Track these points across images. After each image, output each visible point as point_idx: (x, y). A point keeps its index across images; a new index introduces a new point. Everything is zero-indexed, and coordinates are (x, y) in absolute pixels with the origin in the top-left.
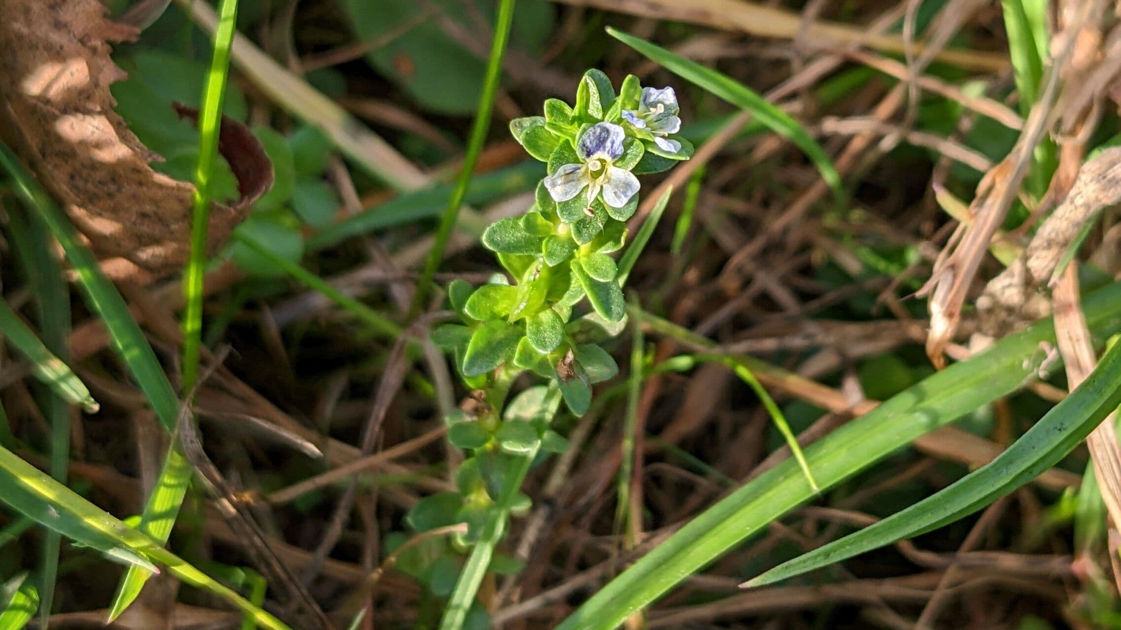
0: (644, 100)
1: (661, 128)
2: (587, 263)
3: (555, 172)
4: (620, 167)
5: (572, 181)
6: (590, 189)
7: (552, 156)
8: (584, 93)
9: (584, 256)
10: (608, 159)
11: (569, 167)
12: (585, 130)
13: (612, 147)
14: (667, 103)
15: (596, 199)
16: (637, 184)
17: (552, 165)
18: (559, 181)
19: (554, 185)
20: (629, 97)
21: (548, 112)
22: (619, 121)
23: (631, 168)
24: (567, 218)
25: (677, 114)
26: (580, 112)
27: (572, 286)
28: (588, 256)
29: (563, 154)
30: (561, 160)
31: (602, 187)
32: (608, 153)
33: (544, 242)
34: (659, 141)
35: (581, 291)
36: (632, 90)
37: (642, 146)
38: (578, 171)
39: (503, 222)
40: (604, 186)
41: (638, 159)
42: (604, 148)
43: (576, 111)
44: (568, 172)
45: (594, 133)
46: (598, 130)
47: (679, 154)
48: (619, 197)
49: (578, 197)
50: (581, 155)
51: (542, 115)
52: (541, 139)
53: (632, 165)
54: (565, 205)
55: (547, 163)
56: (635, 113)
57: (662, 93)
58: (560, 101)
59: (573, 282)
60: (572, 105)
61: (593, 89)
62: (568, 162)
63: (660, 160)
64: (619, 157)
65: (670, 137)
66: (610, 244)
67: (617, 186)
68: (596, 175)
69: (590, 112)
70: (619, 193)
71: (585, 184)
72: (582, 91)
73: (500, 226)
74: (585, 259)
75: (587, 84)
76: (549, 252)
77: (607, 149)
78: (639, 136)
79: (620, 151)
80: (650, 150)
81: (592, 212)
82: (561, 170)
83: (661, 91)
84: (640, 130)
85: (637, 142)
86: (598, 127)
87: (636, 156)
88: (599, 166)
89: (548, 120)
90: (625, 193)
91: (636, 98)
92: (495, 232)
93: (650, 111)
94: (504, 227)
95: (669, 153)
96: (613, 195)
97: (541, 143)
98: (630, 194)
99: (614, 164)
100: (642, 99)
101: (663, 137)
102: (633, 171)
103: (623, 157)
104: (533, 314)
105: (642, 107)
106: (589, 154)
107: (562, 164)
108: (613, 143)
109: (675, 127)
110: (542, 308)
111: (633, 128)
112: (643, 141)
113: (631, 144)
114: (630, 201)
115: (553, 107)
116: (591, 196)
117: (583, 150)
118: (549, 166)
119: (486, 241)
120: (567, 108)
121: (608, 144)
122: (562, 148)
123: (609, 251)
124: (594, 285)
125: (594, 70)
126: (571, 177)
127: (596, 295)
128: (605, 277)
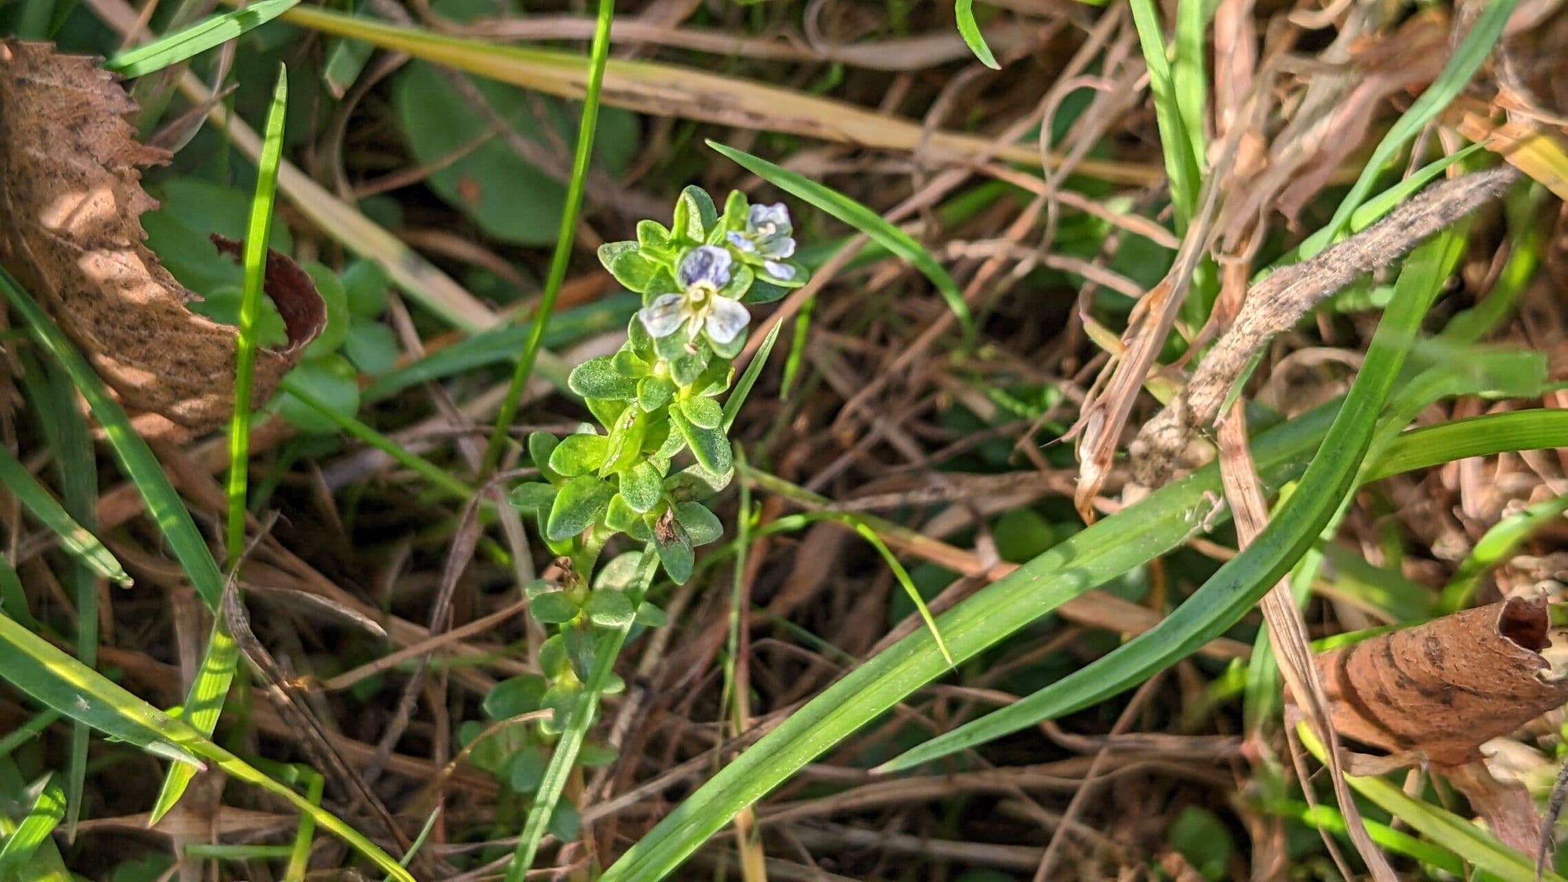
0: (753, 219)
1: (772, 251)
2: (688, 408)
3: (651, 303)
4: (725, 296)
5: (671, 313)
6: (692, 322)
7: (647, 285)
8: (683, 214)
9: (685, 400)
10: (712, 287)
11: (668, 297)
12: (685, 255)
13: (716, 273)
14: (778, 222)
15: (699, 334)
16: (745, 316)
17: (649, 295)
18: (657, 314)
19: (650, 318)
20: (734, 215)
21: (642, 235)
22: (724, 244)
23: (738, 297)
24: (667, 356)
25: (790, 235)
26: (678, 235)
27: (670, 435)
28: (689, 400)
29: (660, 283)
30: (657, 289)
31: (705, 320)
32: (712, 279)
33: (639, 385)
34: (769, 265)
35: (682, 440)
36: (738, 208)
37: (750, 273)
38: (678, 302)
39: (591, 363)
40: (709, 318)
41: (747, 287)
42: (707, 275)
43: (674, 234)
44: (667, 303)
45: (696, 259)
46: (700, 255)
47: (793, 279)
48: (725, 331)
49: (678, 331)
50: (680, 284)
51: (636, 239)
52: (634, 266)
53: (740, 294)
54: (663, 341)
55: (640, 295)
56: (741, 234)
57: (772, 211)
58: (655, 223)
59: (672, 430)
60: (669, 228)
61: (693, 208)
62: (666, 292)
63: (770, 288)
64: (725, 285)
65: (782, 261)
66: (714, 385)
67: (722, 318)
68: (698, 306)
69: (689, 234)
70: (725, 327)
71: (685, 317)
72: (681, 211)
73: (588, 368)
74: (686, 403)
75: (685, 203)
76: (645, 396)
77: (711, 276)
78: (747, 261)
79: (725, 278)
80: (761, 276)
81: (695, 348)
82: (659, 301)
83: (771, 208)
84: (748, 254)
85: (745, 268)
86: (701, 251)
87: (744, 283)
88: (700, 296)
89: (641, 243)
90: (732, 326)
91: (743, 217)
92: (582, 374)
93: (757, 232)
94: (593, 368)
95: (781, 279)
96: (718, 329)
97: (635, 271)
98: (738, 327)
99: (719, 293)
100: (749, 218)
101: (775, 261)
102: (742, 301)
103: (729, 285)
104: (627, 468)
105: (749, 228)
106: (690, 282)
107: (659, 294)
108: (717, 269)
109: (787, 249)
110: (637, 461)
111: (740, 251)
112: (753, 267)
113: (738, 269)
114: (739, 334)
115: (647, 230)
116: (692, 331)
117: (683, 278)
118: (644, 297)
119: (573, 385)
120: (663, 231)
121: (712, 270)
122: (659, 276)
123: (713, 394)
124: (697, 433)
125: (692, 186)
126: (669, 309)
127: (700, 445)
128: (708, 423)
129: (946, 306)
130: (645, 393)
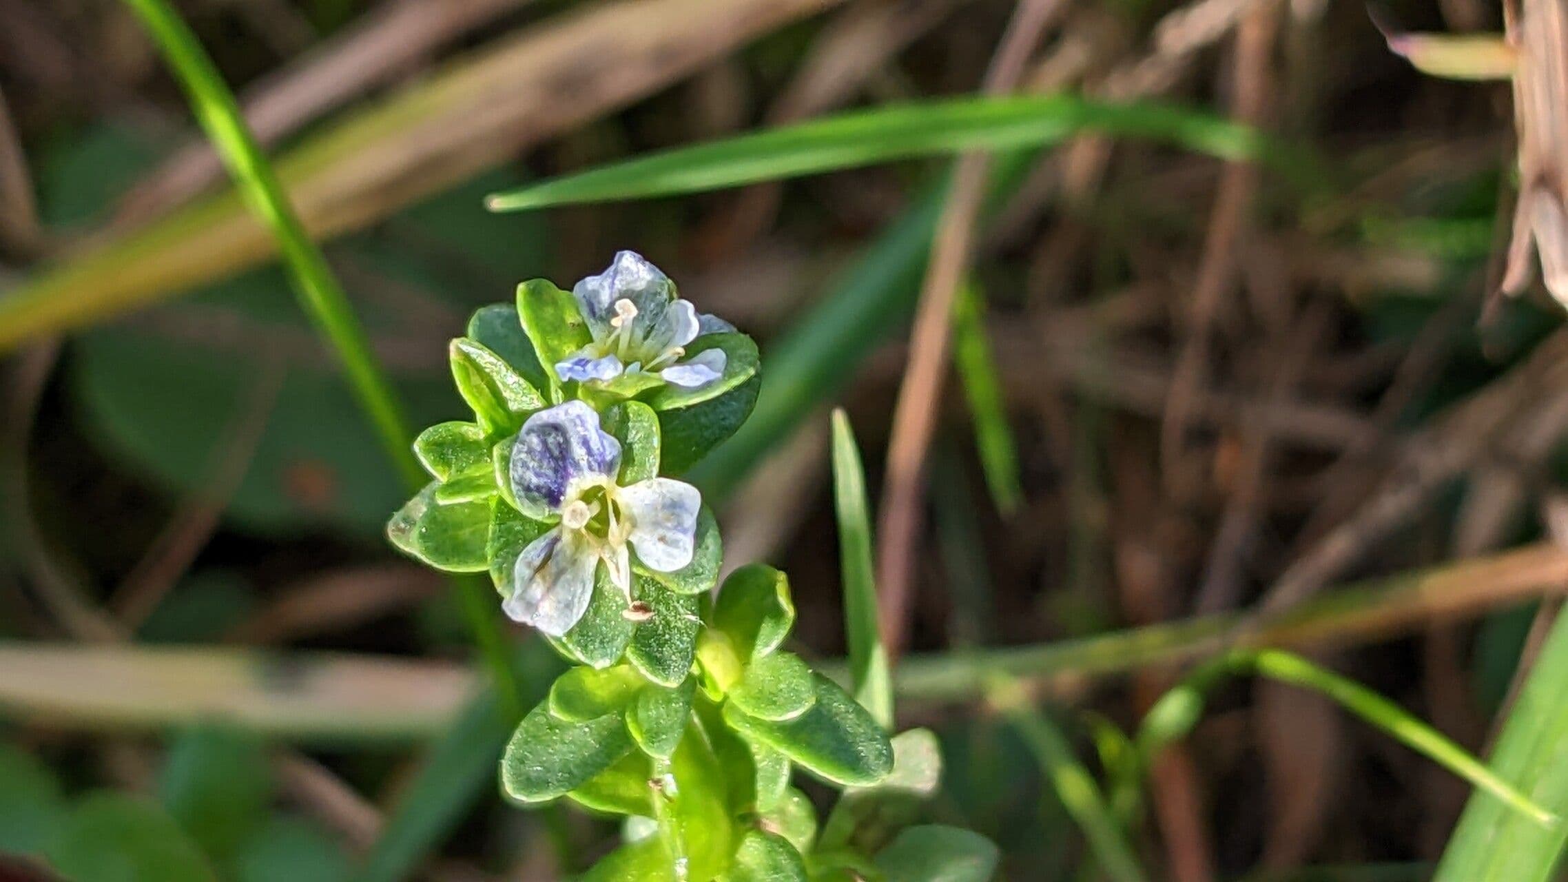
0: (593, 313)
1: (665, 346)
2: (747, 697)
3: (510, 582)
4: (634, 481)
5: (561, 572)
6: (611, 566)
7: (489, 551)
8: (476, 379)
9: (734, 686)
10: (602, 480)
11: (533, 551)
12: (506, 460)
13: (590, 452)
14: (640, 285)
15: (635, 578)
16: (689, 494)
17: (500, 570)
18: (537, 590)
19: (531, 606)
20: (553, 329)
21: (434, 464)
22: (570, 390)
23: (656, 470)
24: (604, 656)
25: (675, 295)
26: (493, 421)
27: (757, 757)
28: (742, 682)
29: (509, 530)
30: (511, 544)
31: (630, 545)
32: (591, 468)
33: (628, 720)
34: (669, 374)
35: (778, 761)
36: (549, 311)
37: (648, 411)
38: (558, 546)
39: (527, 731)
40: (633, 539)
41: (656, 441)
42: (576, 465)
43: (479, 430)
44: (537, 562)
45: (530, 451)
46: (534, 440)
47: (728, 373)
48: (674, 543)
49: (597, 594)
50: (536, 513)
51: (429, 478)
52: (459, 526)
53: (654, 461)
54: (583, 631)
55: (485, 576)
56: (588, 352)
57: (616, 273)
58: (442, 425)
59: (754, 748)
60: (469, 416)
61: (486, 358)
62: (527, 542)
64: (619, 461)
65: (691, 352)
66: (766, 627)
67: (656, 524)
68: (599, 528)
70: (670, 535)
71: (592, 562)
72: (467, 376)
73: (527, 742)
74: (739, 691)
75: (467, 356)
76: (648, 731)
77: (584, 464)
78: (630, 393)
79: (610, 448)
80: (668, 406)
81: (643, 609)
82: (521, 569)
83: (612, 268)
84: (618, 381)
85: (633, 407)
86: (528, 433)
87: (648, 437)
88: (589, 512)
89: (442, 477)
90: (679, 527)
91: (571, 318)
92: (522, 761)
93: (615, 328)
94: (534, 737)
95: (708, 385)
96: (661, 546)
97: (465, 533)
98: (690, 521)
99: (621, 482)
100: (585, 312)
101: (680, 361)
102: (662, 473)
103: (628, 455)
104: (724, 863)
105: (596, 331)
106: (554, 498)
107: (517, 555)
108: (585, 443)
109: (688, 324)
110: (736, 842)
111: (602, 386)
112: (648, 397)
113: (625, 419)
114: (699, 537)
115: (440, 450)
116: (619, 580)
117: (534, 501)
118: (495, 577)
119: (518, 790)
120: (466, 428)
121: (579, 452)
122: (501, 522)
123: (775, 643)
124: (793, 733)
126: (552, 567)
127: (812, 747)
128: (800, 701)
129: (1215, 164)
130: (646, 727)
